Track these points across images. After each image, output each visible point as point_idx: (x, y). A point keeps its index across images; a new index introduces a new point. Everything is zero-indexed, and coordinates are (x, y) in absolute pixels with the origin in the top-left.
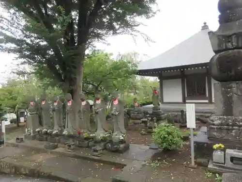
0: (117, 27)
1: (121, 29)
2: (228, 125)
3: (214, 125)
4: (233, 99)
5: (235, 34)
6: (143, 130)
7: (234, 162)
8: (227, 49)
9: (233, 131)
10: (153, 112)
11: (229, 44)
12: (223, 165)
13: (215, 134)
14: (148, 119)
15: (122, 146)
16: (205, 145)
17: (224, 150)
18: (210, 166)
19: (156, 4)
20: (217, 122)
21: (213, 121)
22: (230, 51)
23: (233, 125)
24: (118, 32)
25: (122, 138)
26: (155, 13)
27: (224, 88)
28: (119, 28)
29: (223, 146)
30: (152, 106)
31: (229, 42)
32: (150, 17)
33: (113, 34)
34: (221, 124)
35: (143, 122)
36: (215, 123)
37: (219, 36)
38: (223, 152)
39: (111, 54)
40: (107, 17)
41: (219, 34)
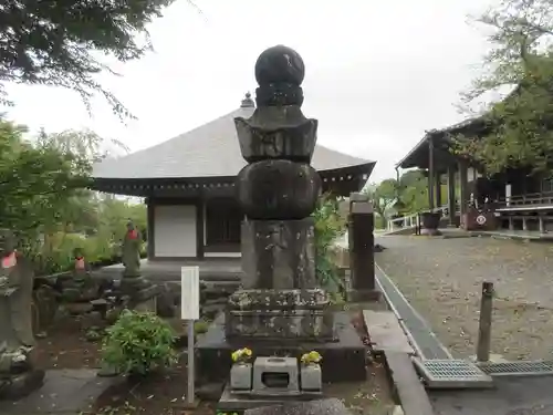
0: (37, 63)
1: (49, 71)
2: (263, 307)
3: (238, 309)
4: (275, 254)
5: (280, 130)
6: (94, 328)
7: (269, 382)
8: (266, 157)
9: (272, 319)
10: (122, 283)
11: (271, 147)
12: (248, 392)
13: (240, 327)
14: (109, 300)
15: (18, 379)
16: (219, 354)
17: (251, 360)
18: (224, 399)
19: (143, 33)
20: (244, 303)
21: (238, 301)
22: (272, 162)
23: (271, 308)
24: (39, 75)
25: (23, 357)
26: (140, 52)
27: (260, 233)
28: (43, 67)
29: (249, 353)
30: (120, 266)
31: (270, 143)
32: (127, 58)
33: (25, 77)
34: (251, 307)
35: (97, 308)
36: (241, 304)
37: (254, 128)
38: (249, 366)
39: (24, 129)
40: (11, 30)
41: (252, 125)
